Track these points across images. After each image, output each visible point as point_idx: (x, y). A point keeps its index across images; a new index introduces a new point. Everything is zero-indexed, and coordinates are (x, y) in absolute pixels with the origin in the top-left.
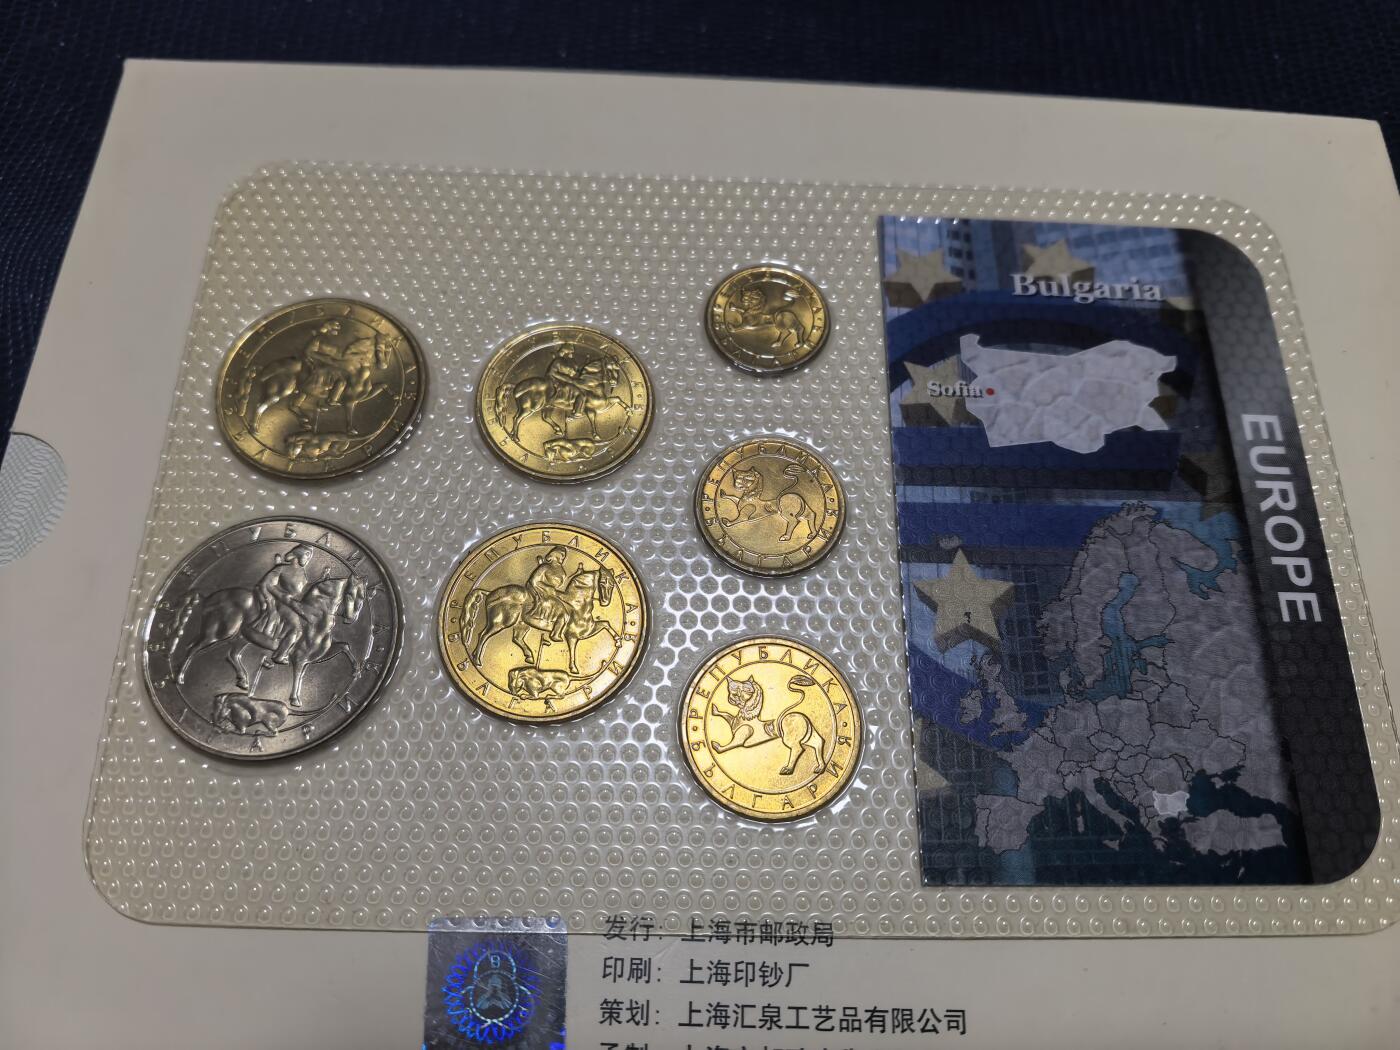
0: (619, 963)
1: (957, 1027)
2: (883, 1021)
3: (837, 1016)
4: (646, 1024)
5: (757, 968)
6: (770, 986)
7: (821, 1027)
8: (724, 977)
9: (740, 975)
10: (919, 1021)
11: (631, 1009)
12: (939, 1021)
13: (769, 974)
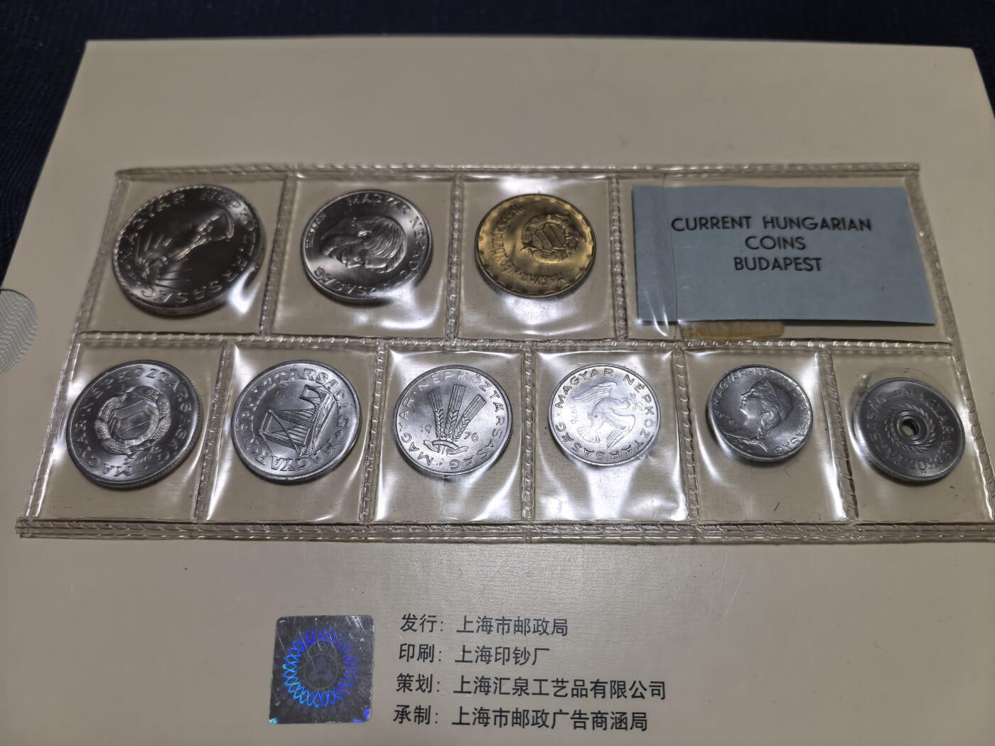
0: (411, 648)
1: (659, 694)
2: (604, 690)
3: (570, 686)
4: (430, 692)
5: (512, 651)
6: (521, 664)
7: (557, 694)
8: (487, 658)
9: (498, 656)
10: (631, 689)
11: (419, 681)
12: (645, 690)
13: (520, 656)
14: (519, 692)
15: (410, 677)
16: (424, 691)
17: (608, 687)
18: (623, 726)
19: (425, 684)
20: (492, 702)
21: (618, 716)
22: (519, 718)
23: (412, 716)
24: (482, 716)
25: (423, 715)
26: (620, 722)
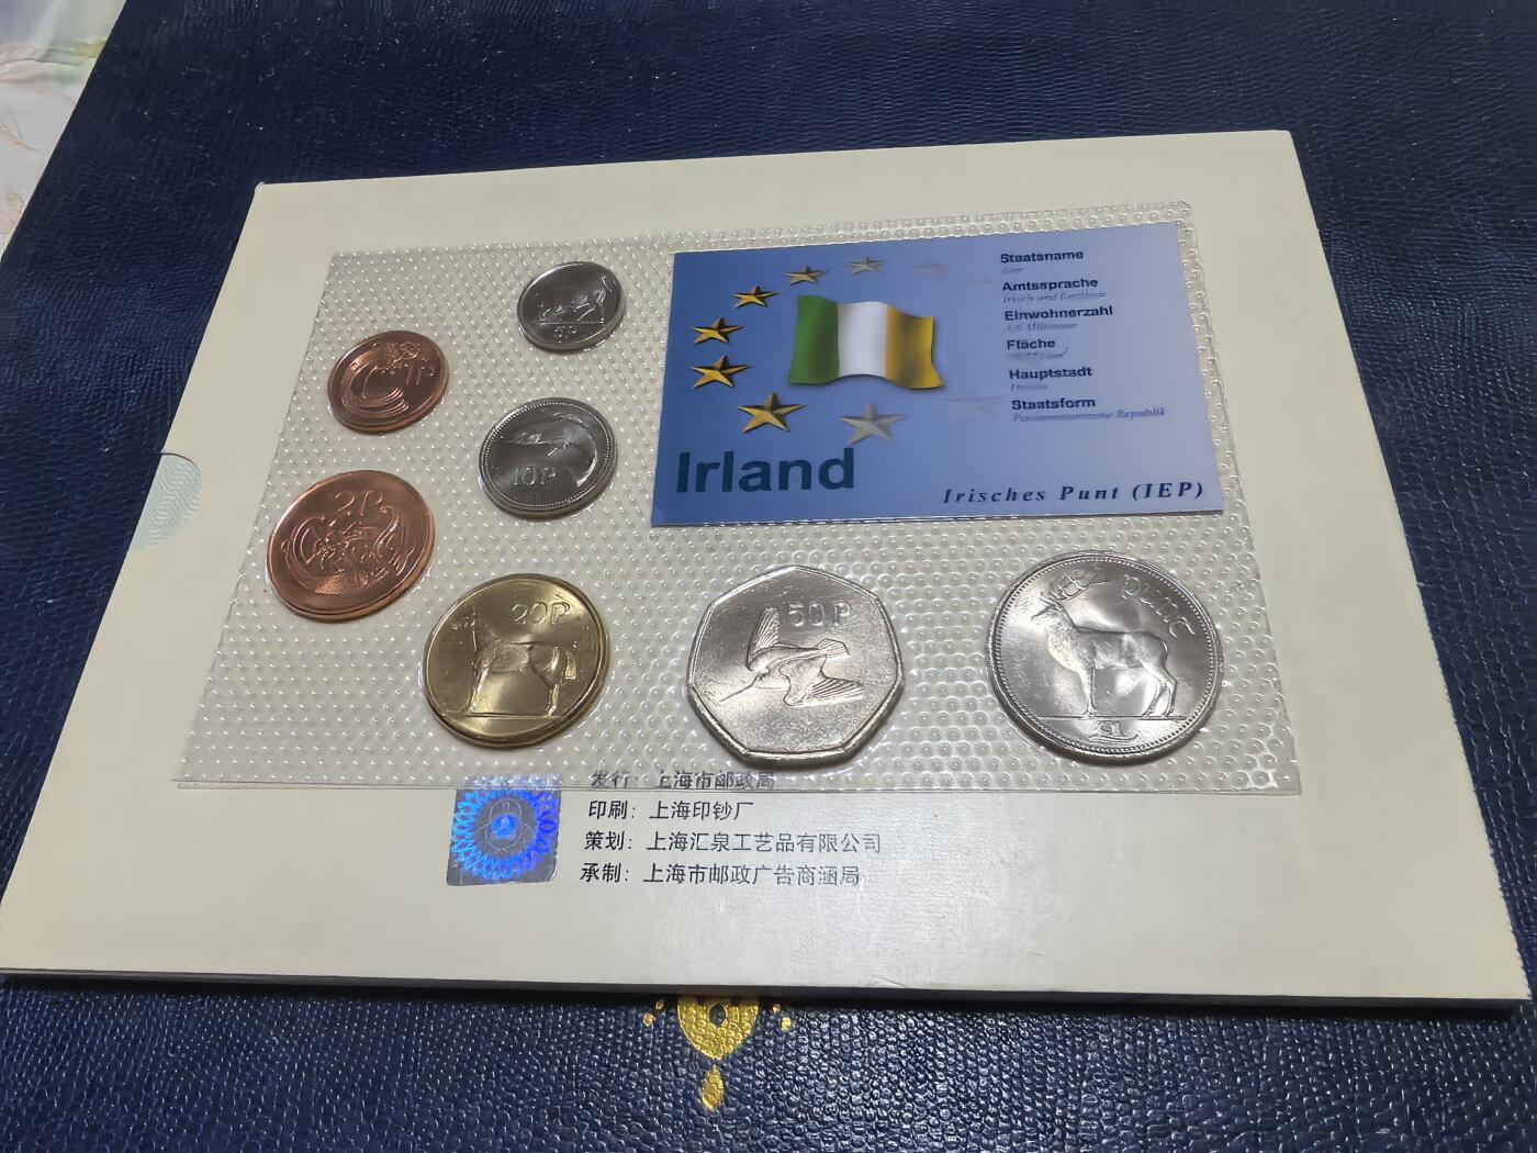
0: (602, 805)
4: (621, 849)
5: (712, 806)
8: (685, 813)
9: (697, 811)
13: (721, 811)
14: (718, 848)
15: (600, 834)
16: (614, 849)
17: (817, 842)
18: (833, 880)
19: (616, 841)
20: (688, 858)
21: (827, 870)
22: (718, 874)
23: (600, 874)
24: (677, 873)
25: (612, 873)
26: (831, 877)
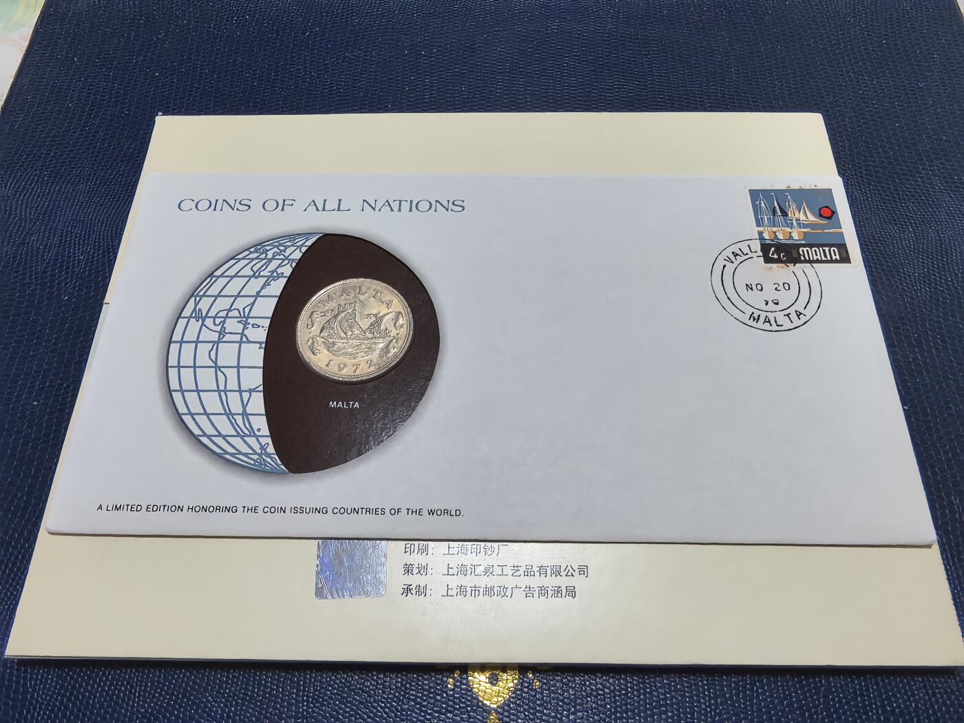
1: (584, 574)
2: (546, 571)
3: (522, 569)
7: (514, 574)
10: (565, 571)
11: (419, 568)
12: (575, 571)
14: (488, 574)
15: (412, 565)
16: (422, 574)
17: (549, 570)
18: (560, 595)
19: (423, 570)
20: (469, 581)
21: (556, 588)
22: (489, 591)
23: (414, 591)
24: (462, 590)
25: (421, 591)
26: (558, 591)
